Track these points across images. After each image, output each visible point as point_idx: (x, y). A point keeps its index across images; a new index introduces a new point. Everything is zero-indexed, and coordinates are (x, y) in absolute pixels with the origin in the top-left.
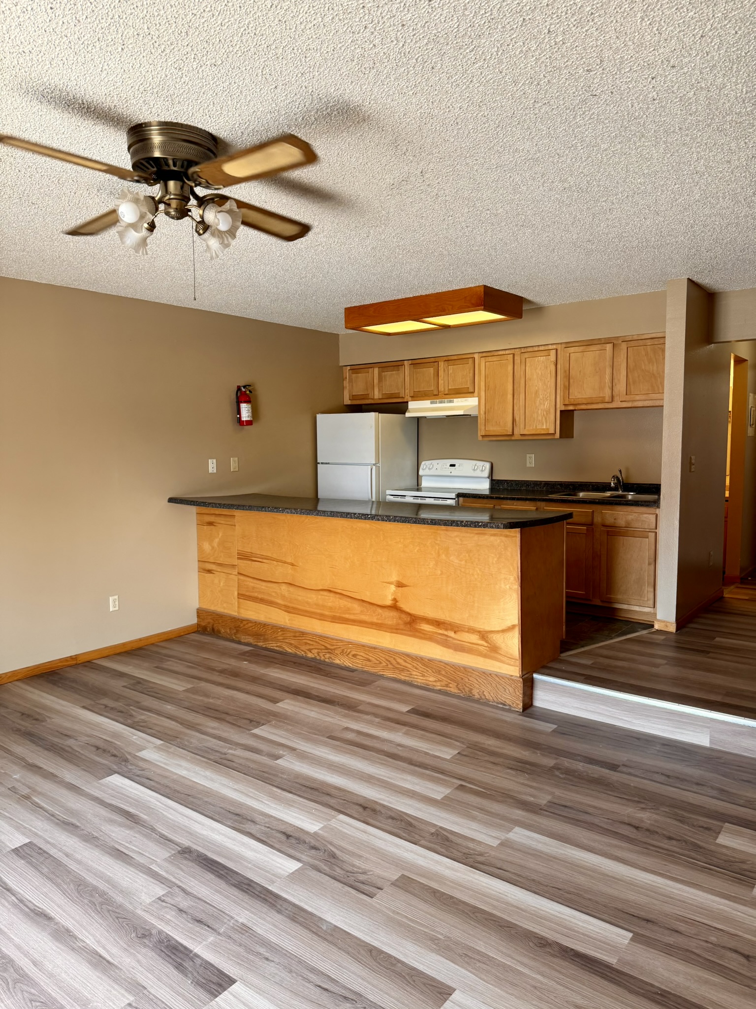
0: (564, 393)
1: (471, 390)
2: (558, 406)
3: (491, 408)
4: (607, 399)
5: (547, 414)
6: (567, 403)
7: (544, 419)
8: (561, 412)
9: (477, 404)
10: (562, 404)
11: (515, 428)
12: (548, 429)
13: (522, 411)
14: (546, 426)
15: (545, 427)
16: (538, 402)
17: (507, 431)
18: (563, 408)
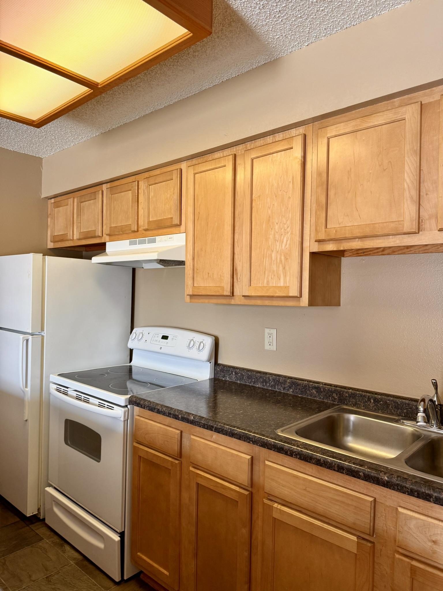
0: (317, 218)
1: (176, 221)
2: (306, 244)
3: (201, 250)
4: (407, 226)
5: (286, 259)
6: (322, 237)
7: (281, 268)
8: (313, 255)
9: (184, 243)
10: (313, 240)
11: (235, 284)
12: (287, 288)
13: (246, 255)
14: (285, 282)
15: (282, 285)
16: (271, 237)
17: (223, 288)
18: (316, 248)
